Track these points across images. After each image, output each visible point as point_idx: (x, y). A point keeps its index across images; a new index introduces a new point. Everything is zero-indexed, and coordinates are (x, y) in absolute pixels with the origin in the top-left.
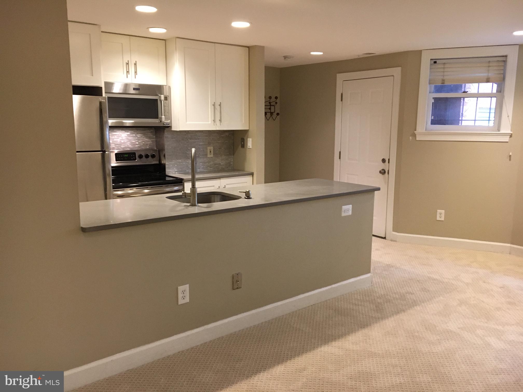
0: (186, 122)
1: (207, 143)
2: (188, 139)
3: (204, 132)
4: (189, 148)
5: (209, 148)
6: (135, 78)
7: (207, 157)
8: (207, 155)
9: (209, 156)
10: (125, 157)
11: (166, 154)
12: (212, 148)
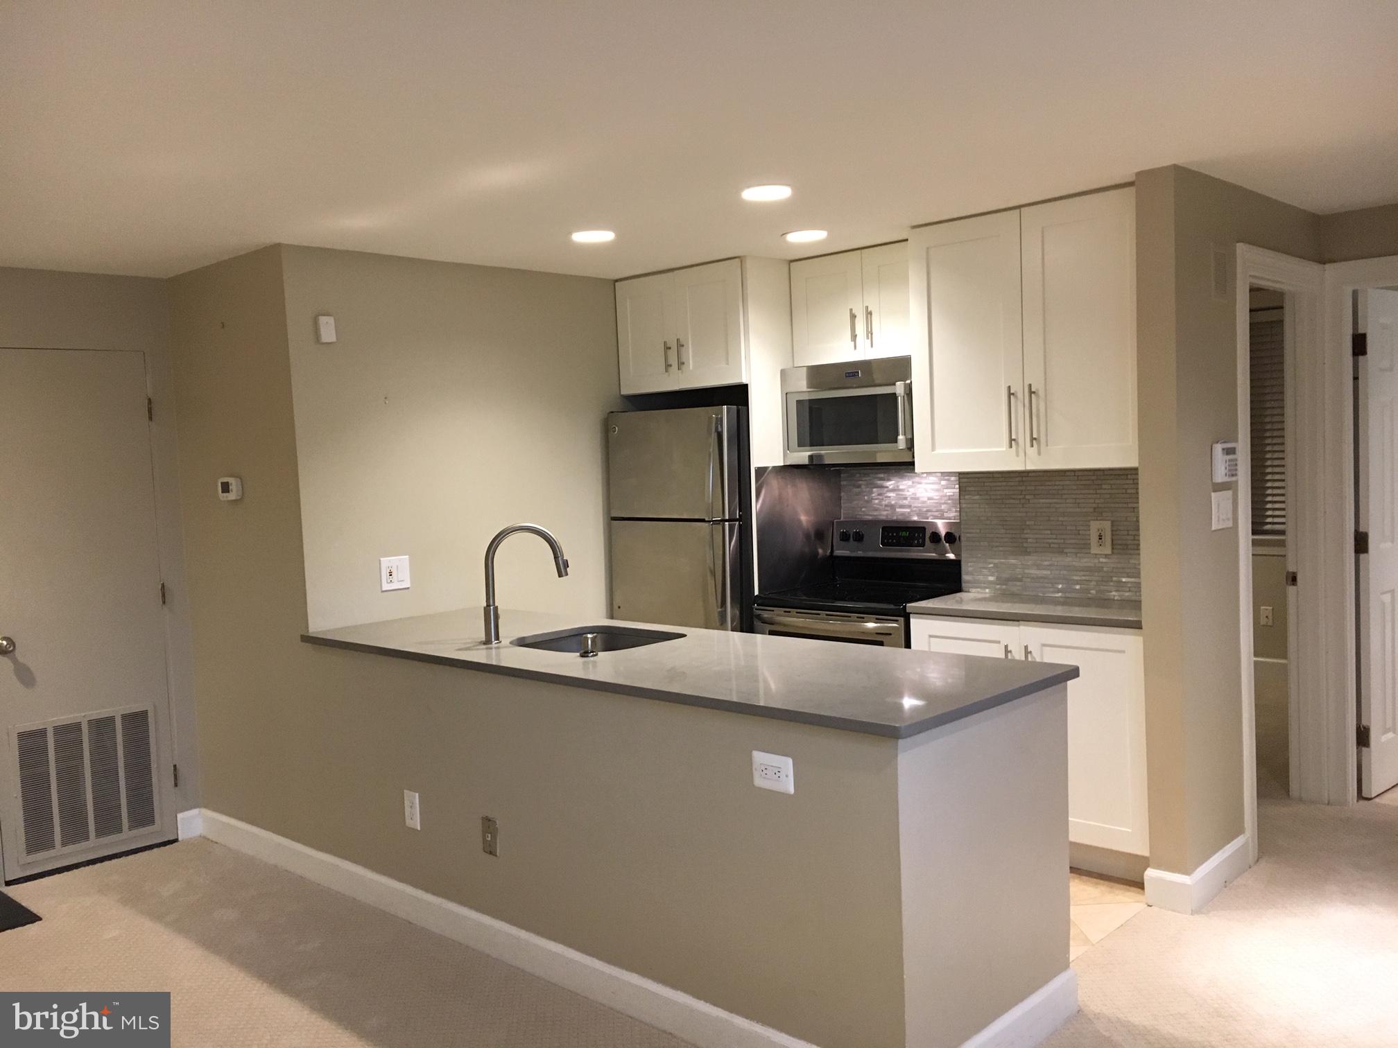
0: (933, 449)
1: (1092, 510)
2: (1027, 497)
3: (1068, 474)
4: (1028, 523)
5: (1095, 526)
6: (872, 346)
7: (1090, 553)
8: (1090, 549)
9: (1095, 549)
10: (901, 536)
11: (962, 535)
12: (1107, 525)
